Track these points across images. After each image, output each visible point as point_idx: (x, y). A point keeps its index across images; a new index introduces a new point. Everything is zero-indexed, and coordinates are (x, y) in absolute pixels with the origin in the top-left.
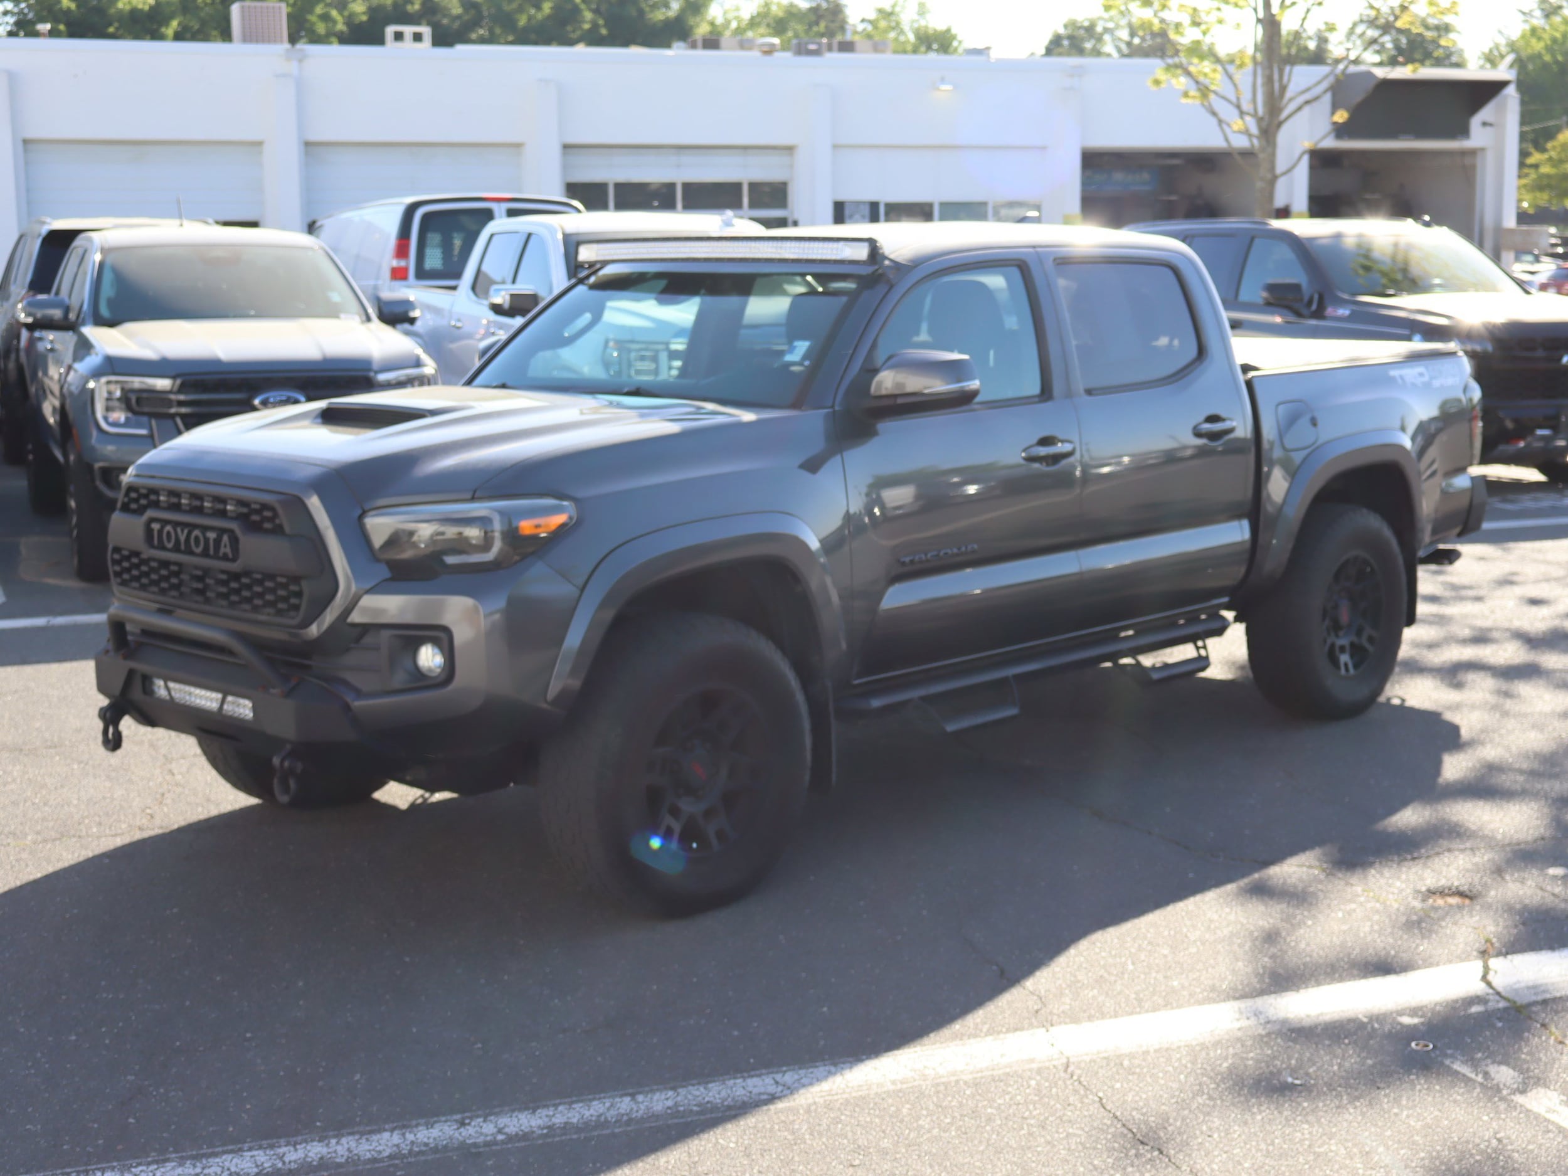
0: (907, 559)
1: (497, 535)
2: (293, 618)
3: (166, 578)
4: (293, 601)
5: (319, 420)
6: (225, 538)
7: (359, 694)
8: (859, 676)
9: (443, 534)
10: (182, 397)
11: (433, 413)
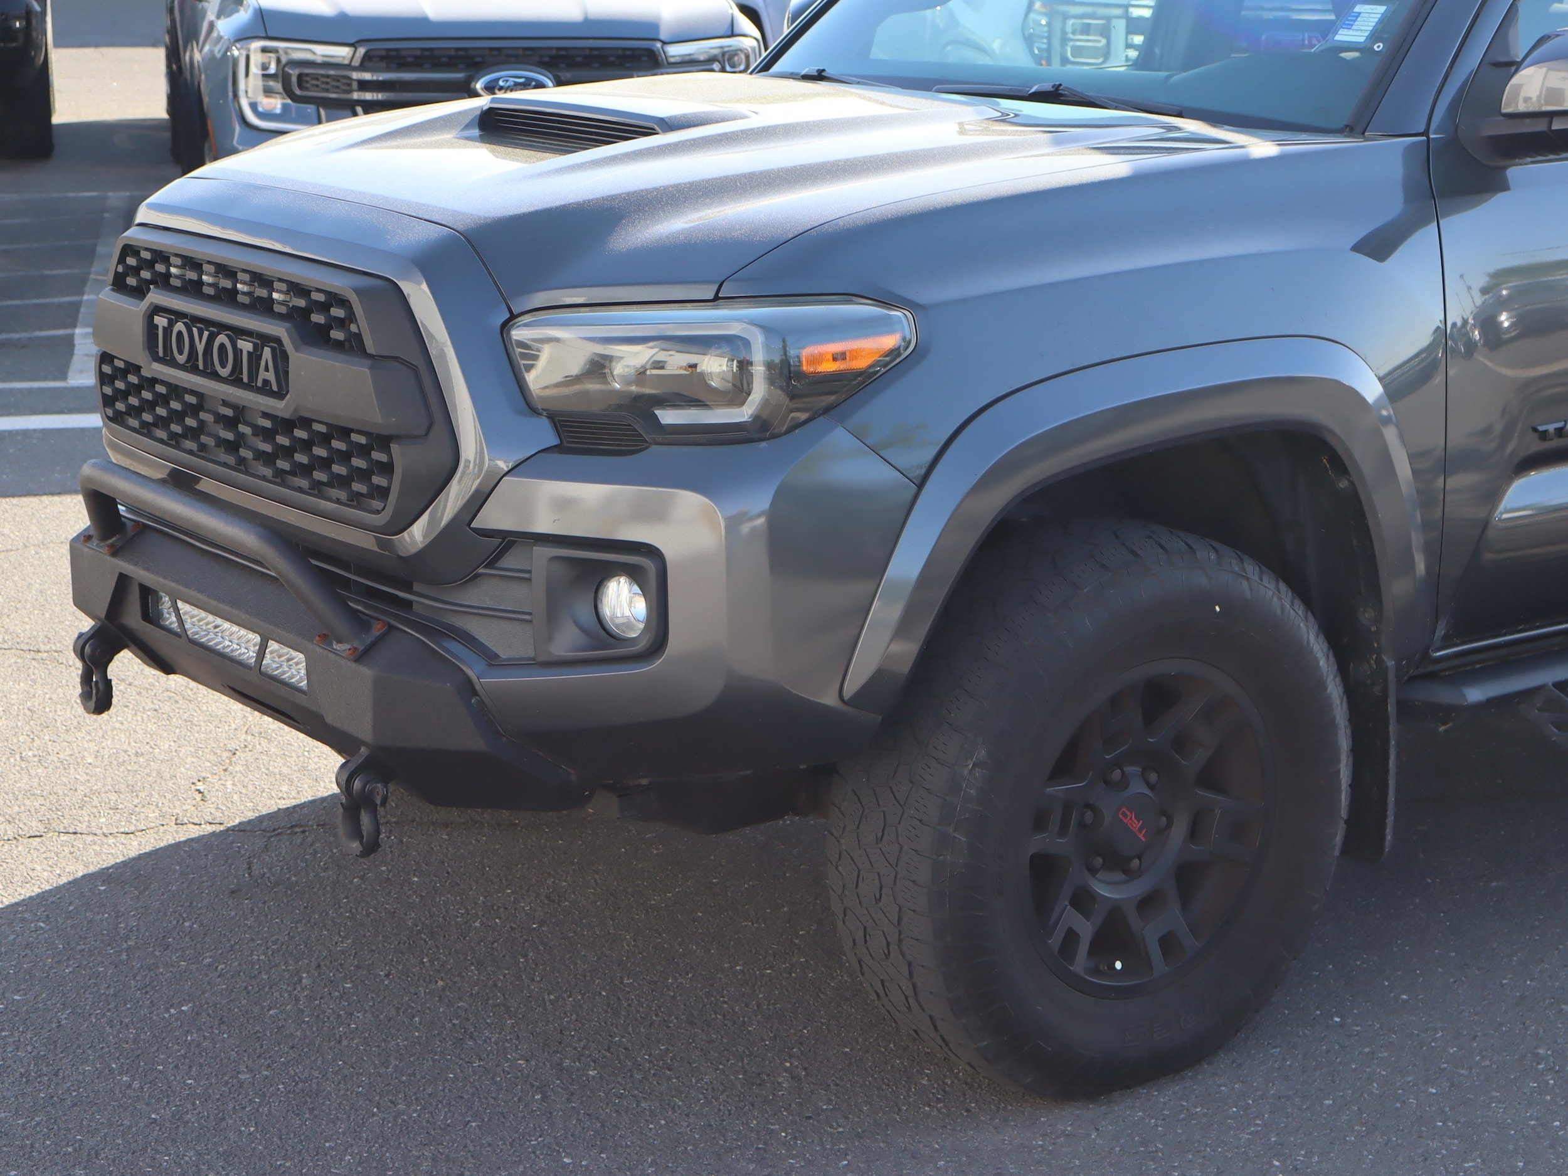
0: (1551, 428)
1: (759, 370)
2: (378, 512)
3: (179, 416)
4: (377, 480)
5: (476, 132)
6: (267, 352)
7: (492, 660)
8: (1447, 642)
9: (659, 365)
10: (367, 76)
11: (669, 125)
